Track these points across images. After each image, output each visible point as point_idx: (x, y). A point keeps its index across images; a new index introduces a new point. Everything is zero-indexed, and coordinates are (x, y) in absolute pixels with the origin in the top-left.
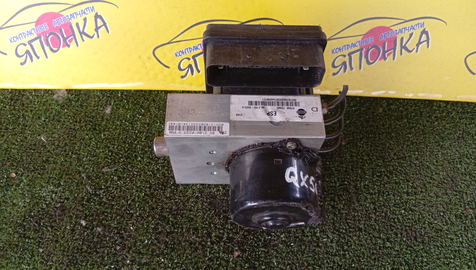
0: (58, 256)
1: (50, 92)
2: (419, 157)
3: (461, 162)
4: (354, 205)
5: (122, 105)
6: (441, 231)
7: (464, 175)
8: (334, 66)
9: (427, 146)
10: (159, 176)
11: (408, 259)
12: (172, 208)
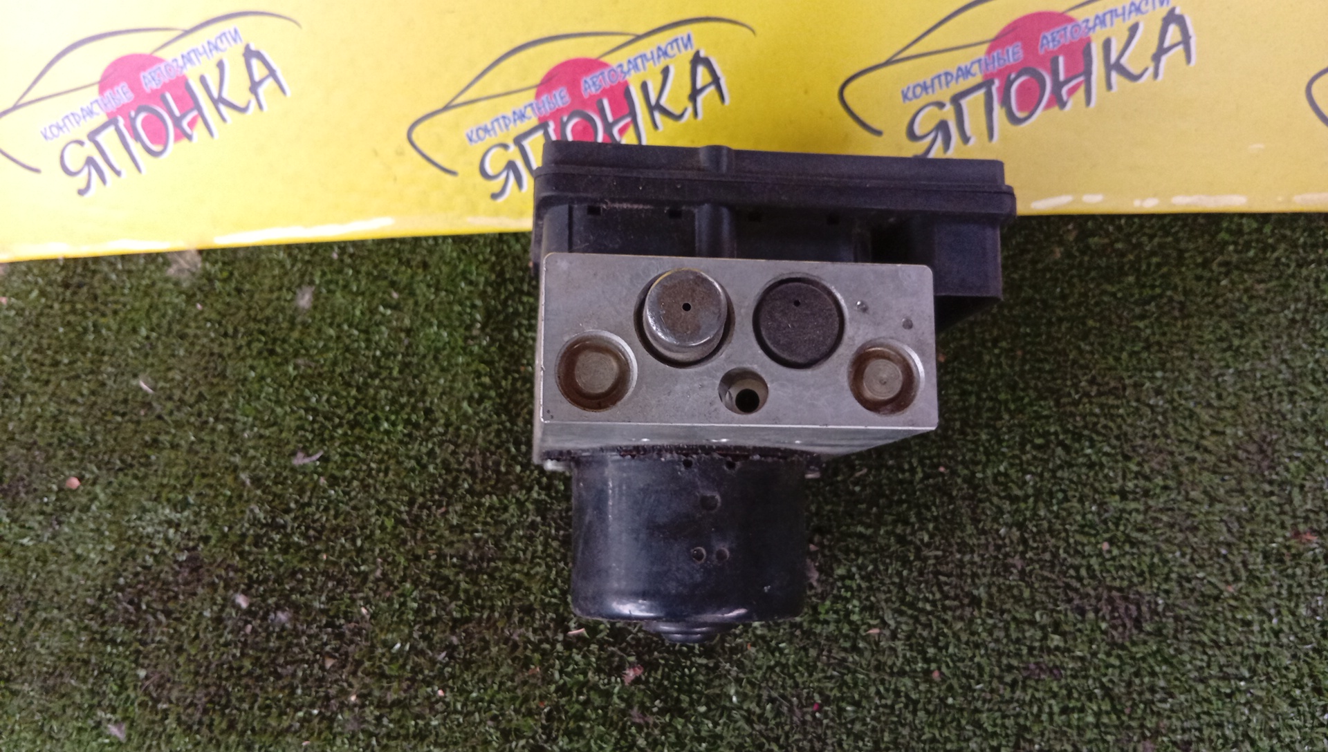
1: (160, 260)
2: (1165, 387)
3: (1292, 394)
4: (962, 531)
5: (341, 282)
6: (1217, 599)
7: (1299, 433)
8: (912, 135)
9: (1192, 352)
10: (435, 468)
11: (1111, 681)
12: (466, 554)
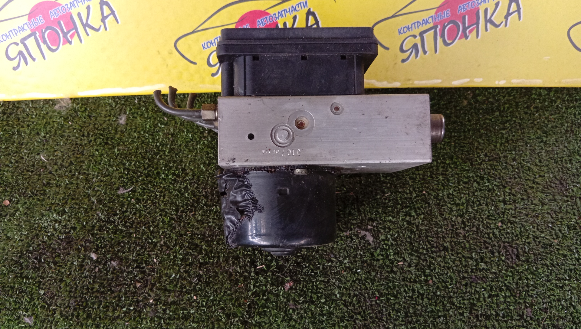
0: (64, 298)
1: (50, 103)
2: (517, 157)
3: (570, 160)
4: (436, 219)
5: (139, 113)
6: (550, 246)
7: (576, 176)
8: (402, 50)
9: (526, 144)
10: (188, 195)
11: (509, 282)
12: (205, 233)
